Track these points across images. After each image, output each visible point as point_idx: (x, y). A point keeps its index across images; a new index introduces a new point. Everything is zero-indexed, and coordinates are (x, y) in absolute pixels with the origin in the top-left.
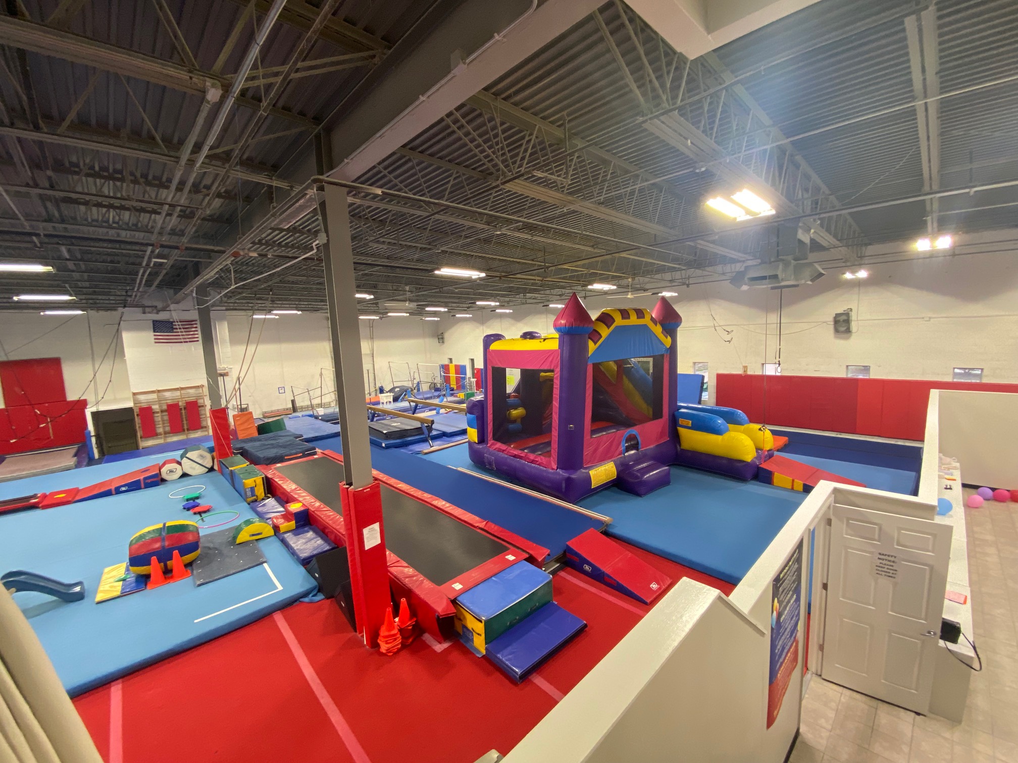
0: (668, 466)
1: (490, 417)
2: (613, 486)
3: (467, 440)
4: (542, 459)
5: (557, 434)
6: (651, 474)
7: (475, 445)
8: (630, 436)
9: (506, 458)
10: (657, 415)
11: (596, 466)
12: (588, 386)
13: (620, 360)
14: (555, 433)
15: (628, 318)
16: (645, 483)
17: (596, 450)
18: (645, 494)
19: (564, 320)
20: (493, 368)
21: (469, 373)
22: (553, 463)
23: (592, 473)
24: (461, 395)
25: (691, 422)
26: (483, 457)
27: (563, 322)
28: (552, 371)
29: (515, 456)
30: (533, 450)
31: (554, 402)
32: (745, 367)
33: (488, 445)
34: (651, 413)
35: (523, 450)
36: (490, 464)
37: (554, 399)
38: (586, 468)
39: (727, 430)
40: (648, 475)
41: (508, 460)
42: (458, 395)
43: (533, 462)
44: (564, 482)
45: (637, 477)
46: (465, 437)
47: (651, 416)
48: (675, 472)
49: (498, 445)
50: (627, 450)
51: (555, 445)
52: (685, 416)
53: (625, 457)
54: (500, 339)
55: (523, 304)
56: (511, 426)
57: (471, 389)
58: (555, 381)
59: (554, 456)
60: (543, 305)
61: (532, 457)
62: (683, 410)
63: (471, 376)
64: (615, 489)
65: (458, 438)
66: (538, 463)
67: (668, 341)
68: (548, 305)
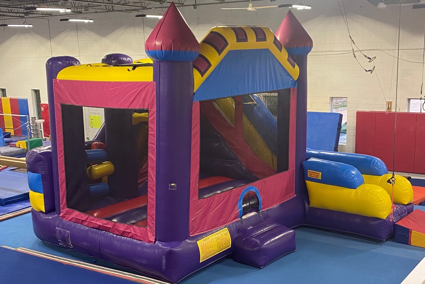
0: (293, 229)
1: (62, 176)
2: (227, 257)
3: (30, 209)
4: (135, 230)
5: (154, 197)
6: (272, 240)
7: (42, 215)
8: (248, 194)
9: (88, 230)
10: (282, 166)
11: (206, 234)
12: (193, 132)
13: (238, 96)
14: (152, 195)
15: (246, 40)
16: (265, 251)
17: (205, 215)
18: (265, 265)
19: (159, 41)
20: (63, 106)
21: (33, 112)
22: (150, 234)
23: (200, 243)
24: (22, 144)
25: (320, 173)
26: (54, 231)
27: (158, 43)
28: (147, 111)
29: (99, 228)
30: (124, 219)
31: (149, 153)
32: (390, 103)
33: (61, 215)
34: (275, 162)
35: (110, 219)
36: (64, 240)
37: (149, 150)
38: (193, 238)
39: (362, 182)
40: (268, 242)
41: (90, 234)
42: (17, 144)
43: (123, 234)
44: (164, 257)
45: (256, 245)
46: (27, 204)
47: (275, 167)
48: (301, 235)
49: (76, 214)
50: (245, 211)
51: (152, 211)
52: (316, 166)
53: (242, 221)
54: (72, 65)
55: (109, 11)
56: (93, 187)
57: (37, 135)
58: (150, 125)
59: (151, 225)
60: (137, 13)
61: (122, 227)
62: (313, 159)
63: (36, 116)
64: (230, 261)
65: (18, 206)
66: (130, 235)
67: (295, 72)
68: (145, 16)
